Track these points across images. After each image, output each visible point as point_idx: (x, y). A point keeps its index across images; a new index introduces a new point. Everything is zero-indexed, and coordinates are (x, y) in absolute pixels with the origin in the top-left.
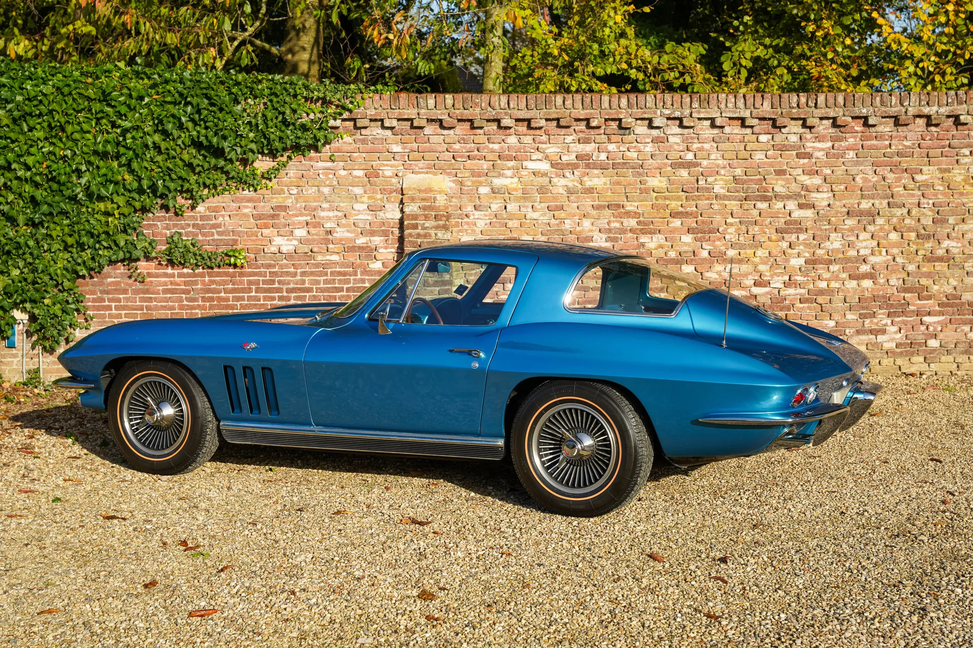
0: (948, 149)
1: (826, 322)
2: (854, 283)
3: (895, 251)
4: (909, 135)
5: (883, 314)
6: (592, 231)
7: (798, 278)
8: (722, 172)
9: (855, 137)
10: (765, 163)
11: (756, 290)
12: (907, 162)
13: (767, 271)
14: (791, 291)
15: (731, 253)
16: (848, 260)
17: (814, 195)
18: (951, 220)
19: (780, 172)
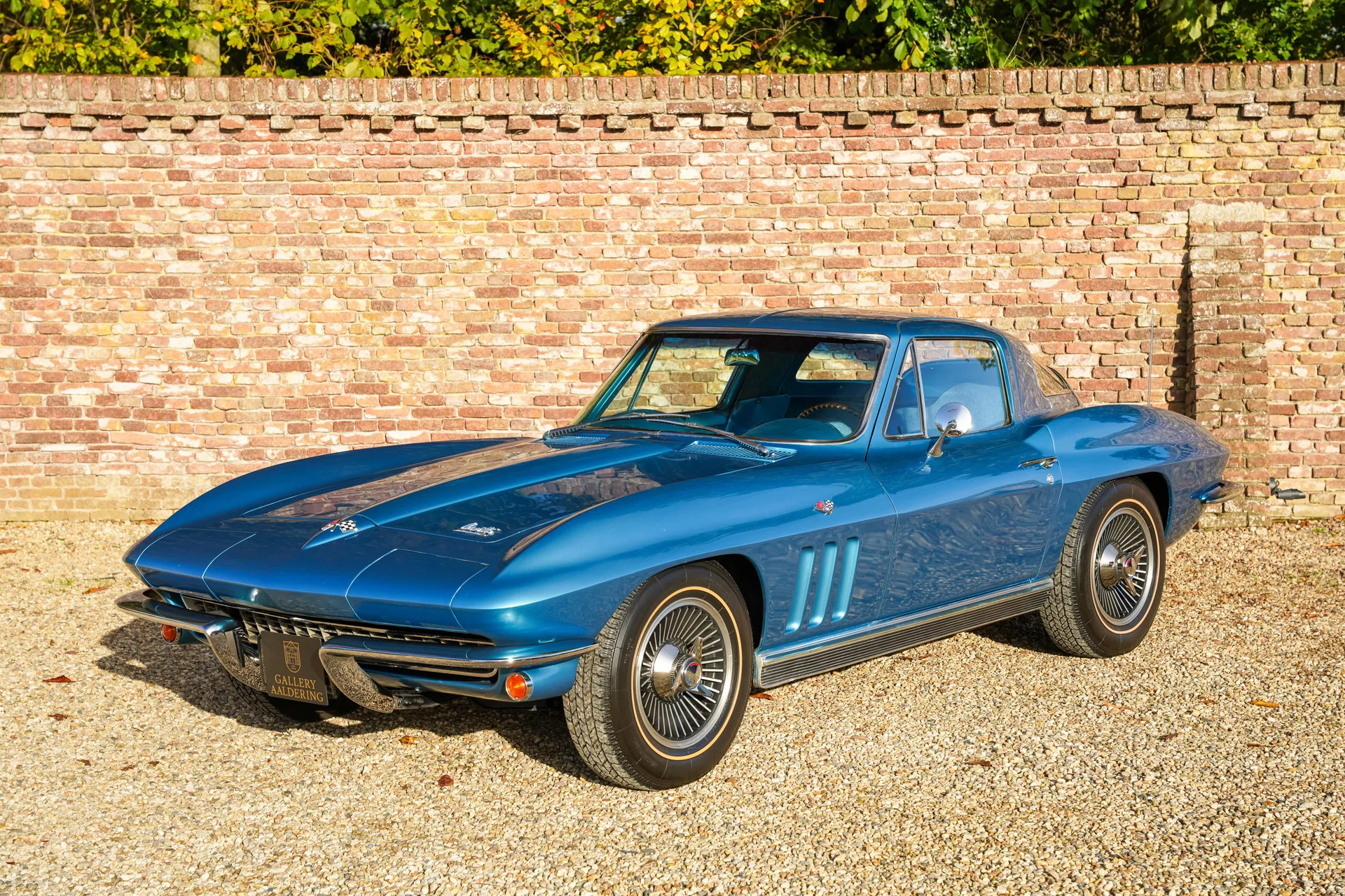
0: (408, 168)
1: (234, 438)
2: (274, 376)
3: (337, 327)
4: (345, 146)
5: (325, 426)
7: (184, 368)
8: (48, 200)
9: (258, 148)
10: (117, 187)
11: (117, 387)
12: (345, 189)
13: (134, 356)
14: (174, 389)
15: (72, 328)
16: (262, 341)
17: (201, 238)
18: (421, 280)
19: (143, 202)
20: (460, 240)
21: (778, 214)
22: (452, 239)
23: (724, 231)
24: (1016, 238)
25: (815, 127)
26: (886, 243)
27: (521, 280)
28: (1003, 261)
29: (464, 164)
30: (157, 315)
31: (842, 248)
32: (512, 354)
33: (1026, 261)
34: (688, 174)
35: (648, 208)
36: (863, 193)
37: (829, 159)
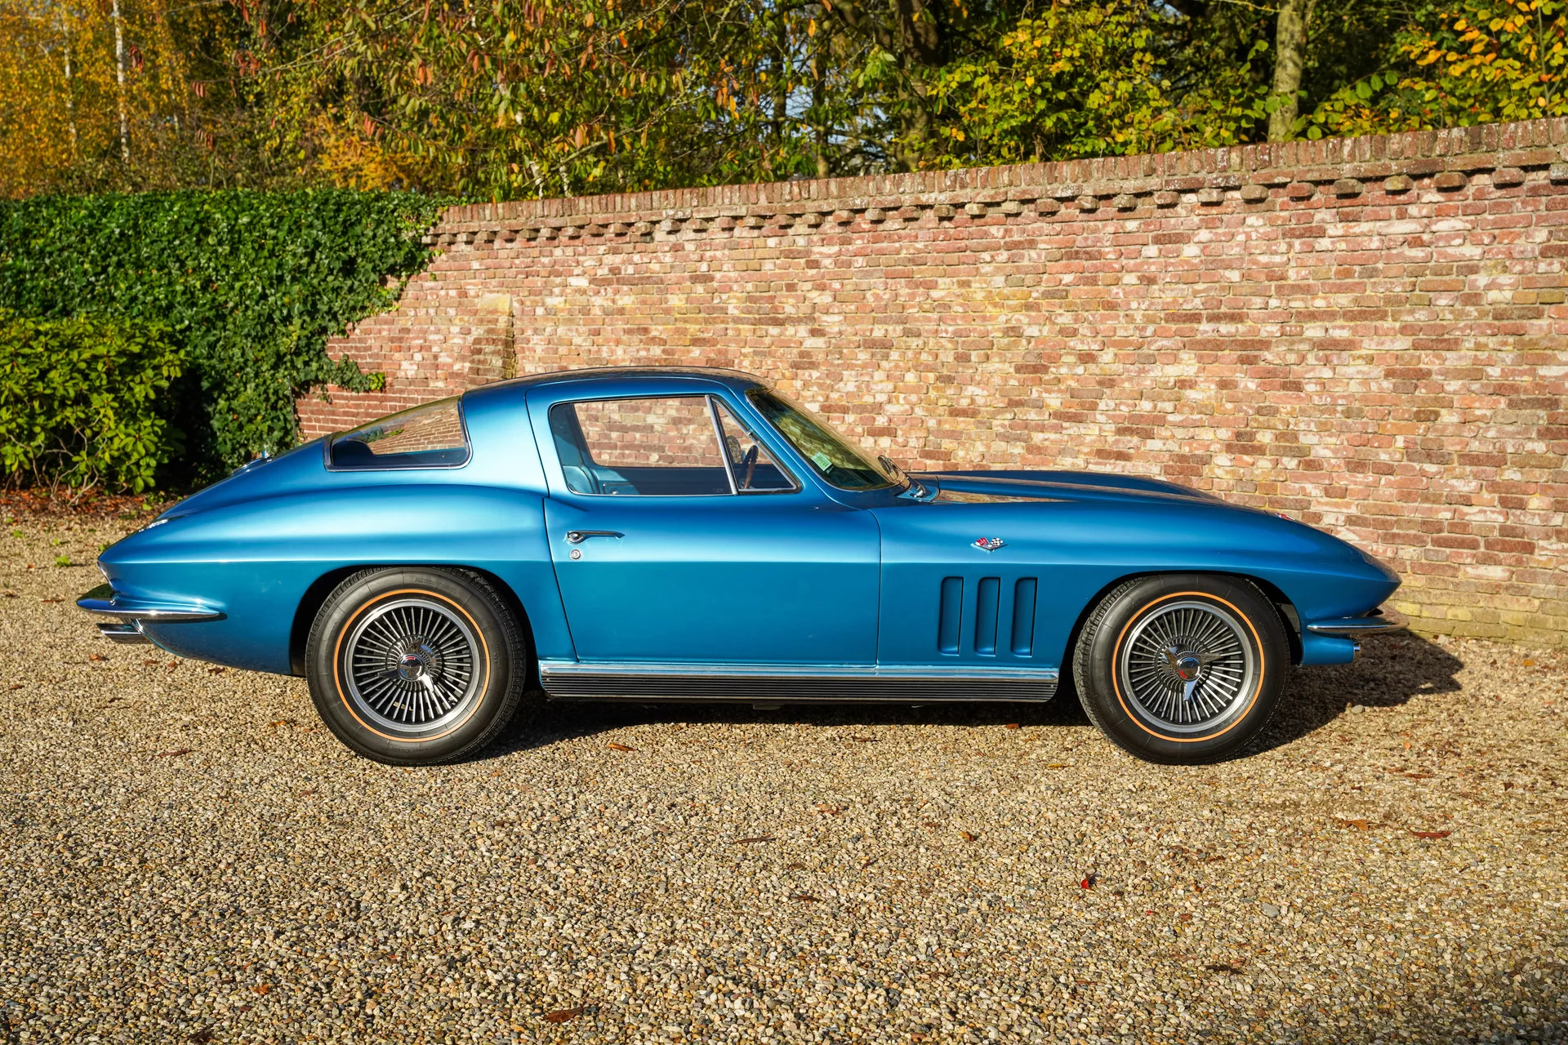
2: (871, 440)
3: (914, 398)
4: (921, 234)
9: (862, 238)
12: (920, 272)
16: (862, 409)
17: (825, 318)
18: (974, 357)
19: (791, 287)
20: (1003, 318)
21: (1273, 292)
22: (997, 317)
23: (1223, 309)
24: (1521, 317)
25: (1309, 198)
26: (1379, 323)
27: (1049, 357)
28: (1505, 344)
29: (1009, 247)
30: (798, 384)
31: (1334, 328)
32: (1042, 428)
33: (1533, 344)
34: (1190, 251)
35: (1155, 287)
36: (1357, 268)
37: (1321, 233)
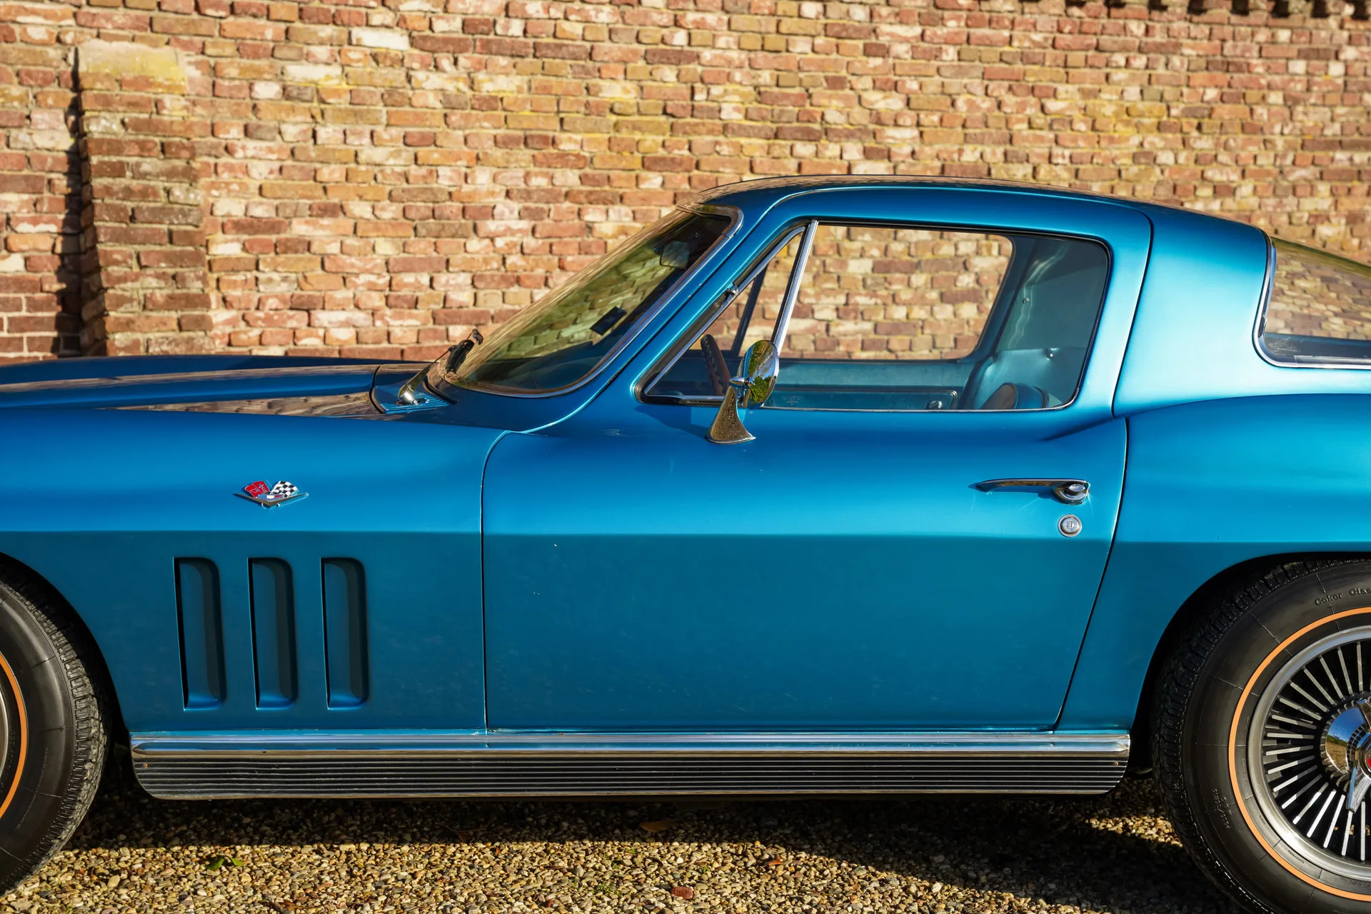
0: (1094, 52)
2: (949, 309)
4: (1040, 20)
6: (492, 194)
7: (861, 300)
10: (810, 62)
12: (1035, 74)
14: (848, 326)
16: (938, 264)
17: (891, 132)
19: (835, 83)
20: (1133, 141)
22: (1127, 139)
23: (1357, 136)
27: (1184, 189)
29: (1147, 50)
34: (1335, 70)
35: (1298, 109)
